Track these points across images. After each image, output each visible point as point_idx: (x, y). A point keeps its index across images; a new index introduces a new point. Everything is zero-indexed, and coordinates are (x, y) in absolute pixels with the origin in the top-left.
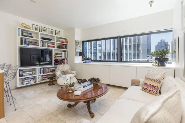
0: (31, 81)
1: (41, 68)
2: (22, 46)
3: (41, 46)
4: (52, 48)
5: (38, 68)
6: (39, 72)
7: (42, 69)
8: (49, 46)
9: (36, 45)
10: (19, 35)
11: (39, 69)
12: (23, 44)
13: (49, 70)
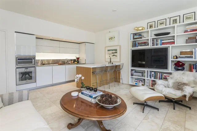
0: (139, 82)
1: (151, 72)
2: (133, 48)
3: (152, 45)
4: (168, 45)
5: (147, 71)
6: (149, 75)
7: (153, 73)
8: (163, 44)
9: (145, 45)
10: (131, 40)
11: (149, 72)
12: (134, 46)
13: (163, 77)
